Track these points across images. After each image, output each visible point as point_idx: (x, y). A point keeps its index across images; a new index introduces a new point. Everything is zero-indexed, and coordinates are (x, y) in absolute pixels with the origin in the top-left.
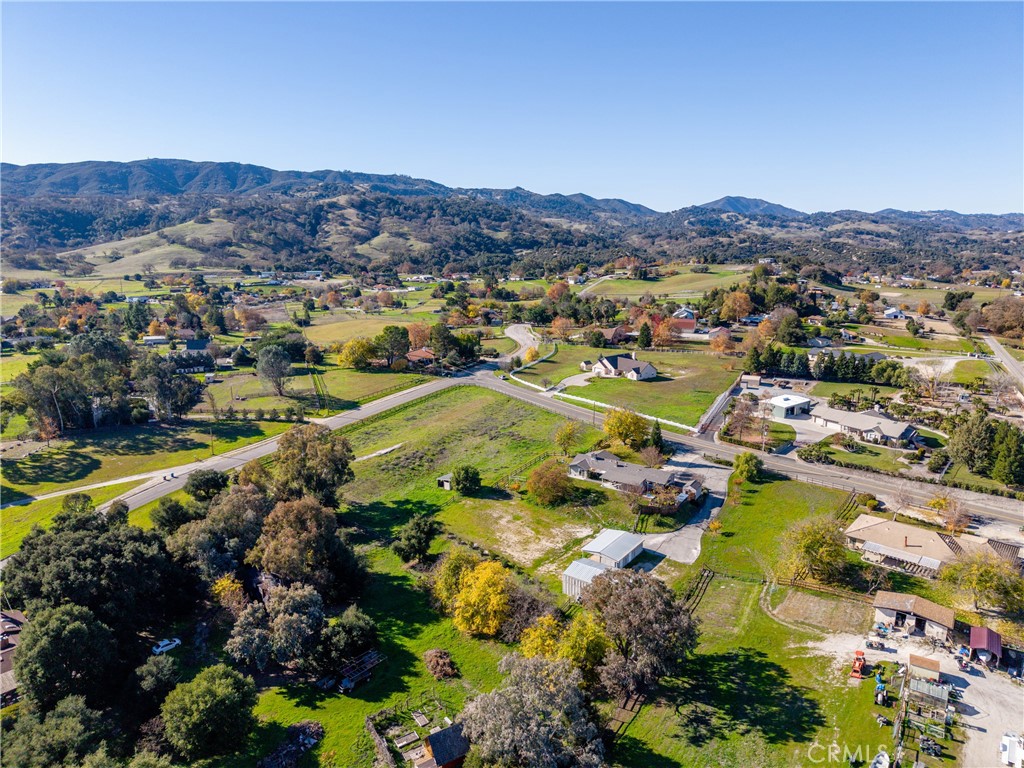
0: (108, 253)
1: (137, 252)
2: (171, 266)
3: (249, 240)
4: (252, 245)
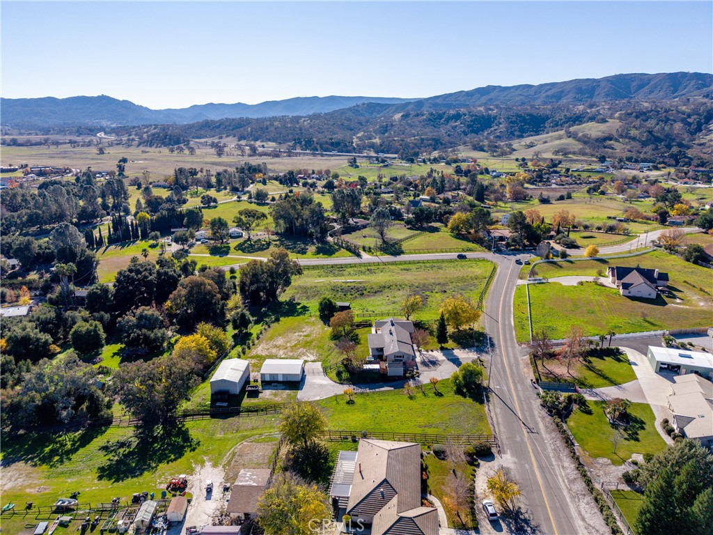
0: (528, 143)
1: (546, 142)
2: (553, 153)
3: (627, 136)
4: (627, 140)
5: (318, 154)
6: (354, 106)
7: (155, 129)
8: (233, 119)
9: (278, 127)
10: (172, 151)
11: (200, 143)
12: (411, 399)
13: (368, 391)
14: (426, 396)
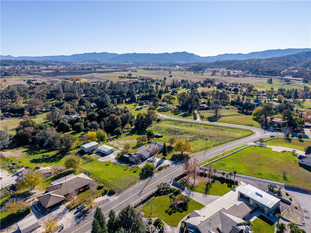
5: (258, 76)
6: (297, 54)
7: (196, 64)
8: (229, 61)
9: (247, 64)
10: (195, 73)
11: (209, 70)
12: (124, 170)
13: (119, 163)
14: (130, 171)
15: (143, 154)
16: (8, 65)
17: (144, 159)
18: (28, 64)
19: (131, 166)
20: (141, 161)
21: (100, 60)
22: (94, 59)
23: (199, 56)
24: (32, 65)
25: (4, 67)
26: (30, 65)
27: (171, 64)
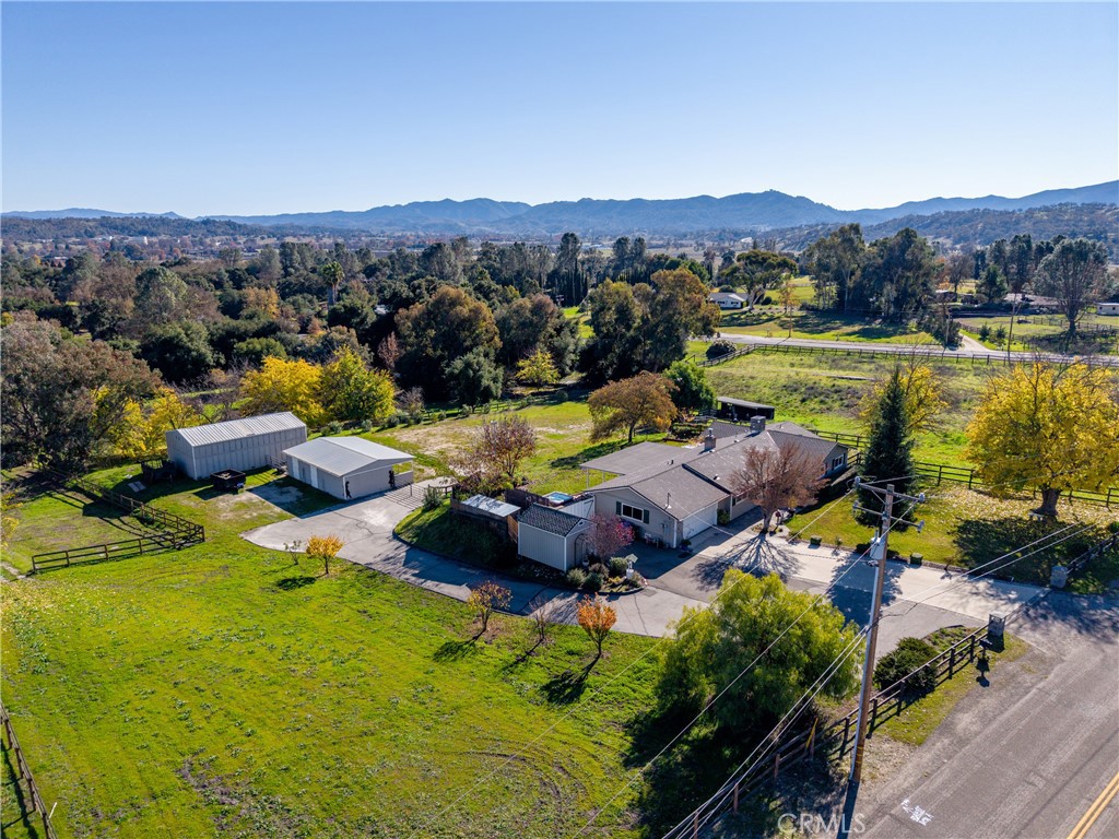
12: (437, 656)
13: (409, 576)
14: (509, 668)
15: (656, 494)
16: (152, 235)
17: (660, 546)
18: (219, 231)
19: (520, 609)
20: (633, 558)
21: (463, 225)
22: (443, 222)
23: (829, 208)
24: (232, 235)
25: (139, 238)
26: (224, 233)
27: (724, 231)
